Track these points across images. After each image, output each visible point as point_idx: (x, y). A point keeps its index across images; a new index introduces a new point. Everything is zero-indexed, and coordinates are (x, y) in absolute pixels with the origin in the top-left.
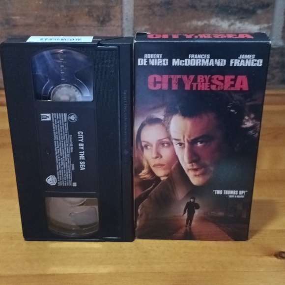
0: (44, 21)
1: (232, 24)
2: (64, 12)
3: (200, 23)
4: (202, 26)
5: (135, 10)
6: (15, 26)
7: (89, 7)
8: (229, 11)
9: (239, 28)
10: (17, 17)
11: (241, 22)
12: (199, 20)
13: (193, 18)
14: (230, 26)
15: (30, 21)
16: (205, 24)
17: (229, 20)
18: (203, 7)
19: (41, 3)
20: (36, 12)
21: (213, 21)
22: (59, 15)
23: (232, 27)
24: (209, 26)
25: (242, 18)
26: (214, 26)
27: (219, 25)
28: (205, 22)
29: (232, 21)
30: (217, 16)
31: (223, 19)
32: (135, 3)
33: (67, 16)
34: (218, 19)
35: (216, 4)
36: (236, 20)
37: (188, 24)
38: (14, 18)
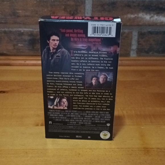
0: (37, 14)
1: (152, 17)
2: (50, 8)
3: (132, 16)
4: (134, 18)
5: (93, 8)
6: (18, 16)
8: (151, 9)
9: (156, 19)
10: (20, 11)
11: (157, 16)
12: (132, 14)
13: (128, 13)
14: (150, 18)
15: (28, 14)
16: (136, 17)
17: (150, 14)
18: (135, 6)
19: (35, 2)
20: (32, 8)
21: (140, 15)
22: (46, 10)
23: (152, 19)
24: (138, 18)
25: (158, 13)
26: (141, 18)
27: (144, 17)
28: (136, 15)
29: (152, 15)
30: (143, 12)
31: (146, 14)
32: (93, 3)
33: (51, 11)
34: (144, 13)
35: (143, 4)
36: (154, 14)
37: (125, 16)
38: (18, 11)
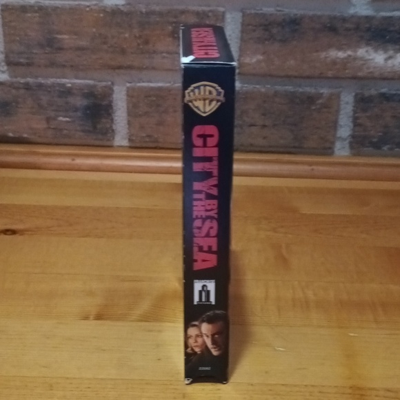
0: (105, 43)
1: (390, 58)
2: (136, 31)
3: (341, 55)
4: (343, 59)
5: (242, 32)
6: (61, 49)
7: (174, 25)
8: (387, 38)
10: (66, 37)
12: (340, 49)
13: (330, 46)
14: (386, 60)
15: (83, 43)
16: (350, 56)
17: (386, 51)
18: (348, 30)
19: (102, 15)
20: (94, 30)
21: (361, 52)
22: (127, 35)
23: (390, 62)
24: (355, 59)
26: (362, 59)
27: (371, 57)
28: (349, 53)
29: (391, 53)
30: (368, 45)
31: (376, 50)
32: (243, 21)
33: (140, 37)
34: (369, 49)
35: (367, 25)
36: (396, 51)
37: (323, 55)
38: (59, 36)
